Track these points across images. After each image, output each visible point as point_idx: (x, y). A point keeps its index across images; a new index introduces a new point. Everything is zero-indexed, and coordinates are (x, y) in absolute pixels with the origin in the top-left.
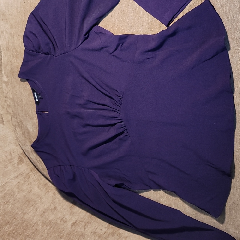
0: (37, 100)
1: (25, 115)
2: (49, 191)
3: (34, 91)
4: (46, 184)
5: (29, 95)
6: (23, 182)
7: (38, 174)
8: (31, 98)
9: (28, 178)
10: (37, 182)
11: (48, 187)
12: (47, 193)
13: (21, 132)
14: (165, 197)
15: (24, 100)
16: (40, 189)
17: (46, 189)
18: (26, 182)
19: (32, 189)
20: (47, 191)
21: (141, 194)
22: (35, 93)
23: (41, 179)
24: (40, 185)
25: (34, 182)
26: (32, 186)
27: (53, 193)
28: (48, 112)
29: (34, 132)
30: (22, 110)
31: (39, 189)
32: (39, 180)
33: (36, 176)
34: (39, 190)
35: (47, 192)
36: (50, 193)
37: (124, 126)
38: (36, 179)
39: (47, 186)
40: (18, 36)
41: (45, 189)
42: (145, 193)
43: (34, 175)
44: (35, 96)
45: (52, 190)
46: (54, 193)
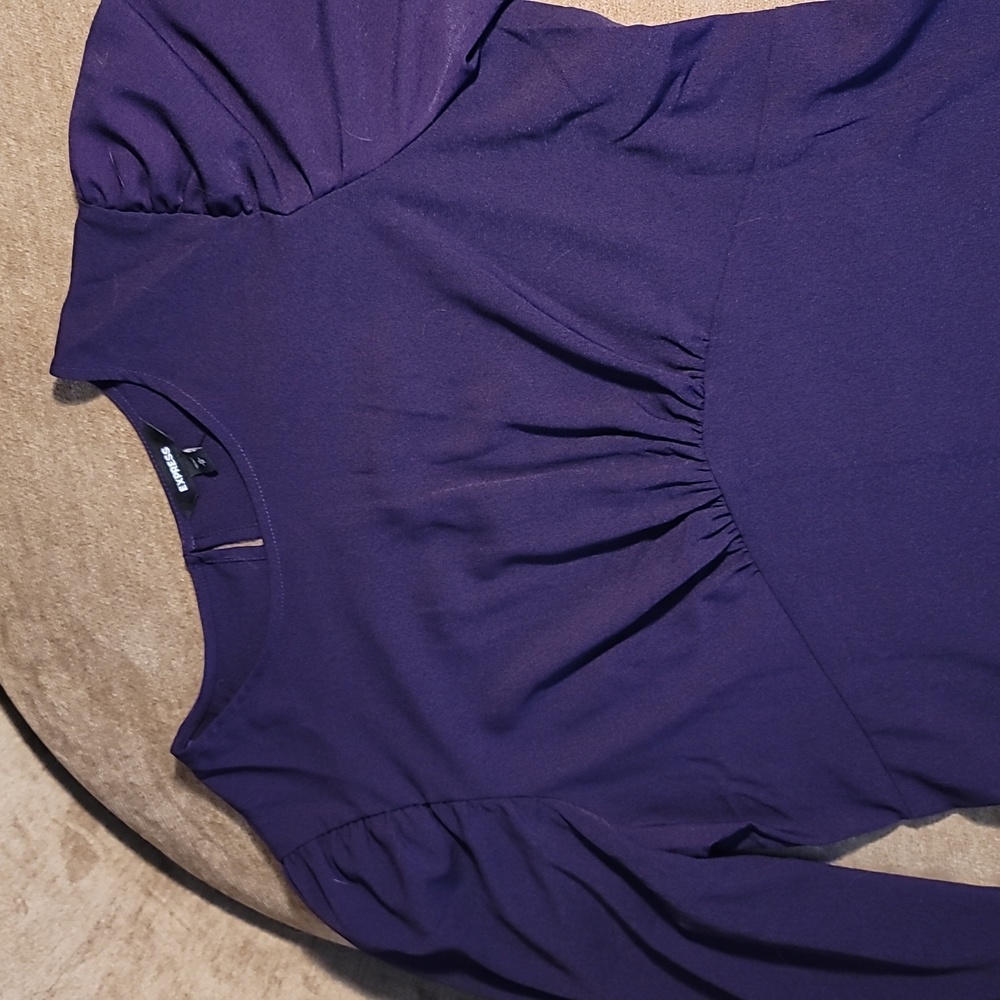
0: (183, 489)
1: (104, 585)
2: (278, 974)
3: (153, 440)
4: (247, 943)
5: (120, 467)
6: (126, 965)
7: (185, 903)
8: (138, 485)
9: (147, 938)
10: (199, 947)
11: (263, 954)
12: (268, 989)
13: (81, 693)
14: (976, 844)
15: (94, 503)
16: (230, 976)
17: (258, 969)
18: (143, 962)
19: (186, 988)
20: (266, 978)
21: (846, 862)
22: (166, 451)
23: (211, 924)
24: (220, 959)
25: (183, 950)
26: (183, 974)
27: (300, 979)
28: (259, 543)
29: (172, 669)
30: (82, 565)
31: (221, 979)
32: (202, 934)
33: (179, 914)
34: (226, 988)
35: (270, 983)
36: (287, 986)
37: (729, 519)
38: (188, 929)
39: (256, 955)
40: (12, 143)
41: (249, 970)
42: (863, 849)
43: (172, 914)
44: (169, 464)
45: (286, 967)
46: (306, 978)
